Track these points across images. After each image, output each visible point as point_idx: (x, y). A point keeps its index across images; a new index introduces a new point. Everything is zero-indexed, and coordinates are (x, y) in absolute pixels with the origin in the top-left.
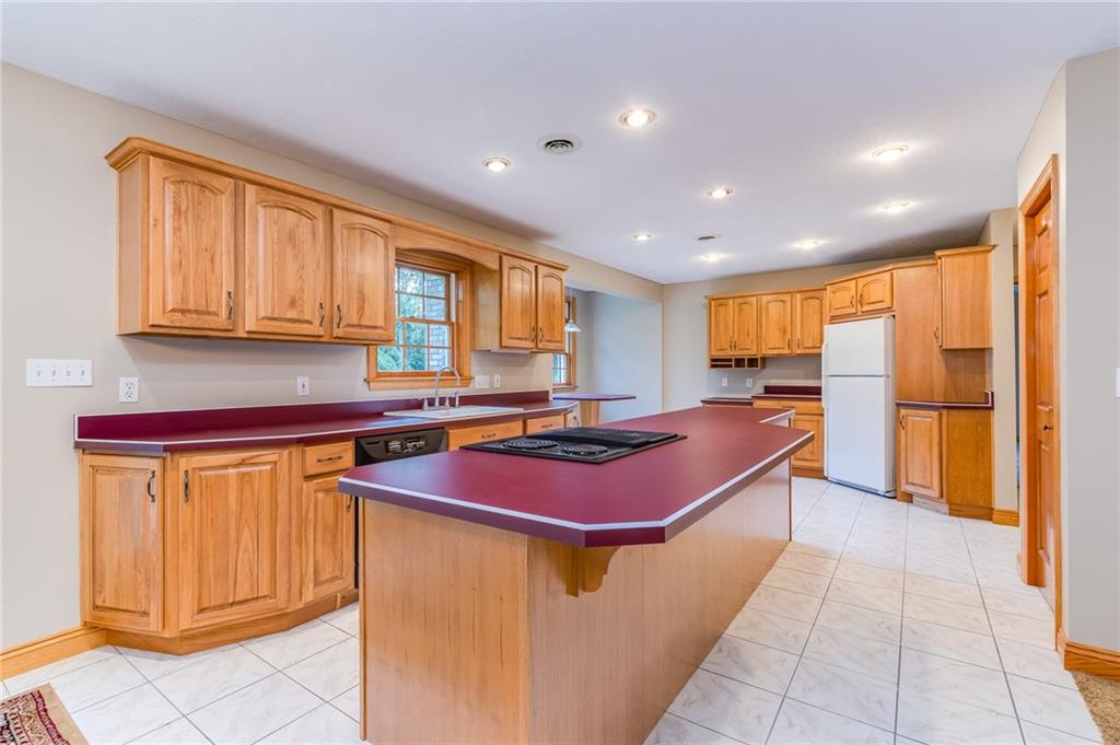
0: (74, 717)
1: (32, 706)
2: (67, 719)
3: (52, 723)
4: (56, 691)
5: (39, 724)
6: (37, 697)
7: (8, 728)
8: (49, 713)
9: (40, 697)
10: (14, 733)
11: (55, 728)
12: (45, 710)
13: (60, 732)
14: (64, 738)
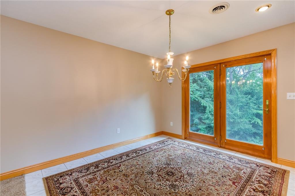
0: (289, 179)
1: (283, 172)
2: (288, 179)
3: (284, 177)
4: (290, 173)
5: (281, 176)
6: (285, 171)
7: (276, 172)
8: (285, 175)
9: (286, 172)
10: (276, 174)
11: (284, 178)
12: (284, 174)
13: (284, 179)
14: (284, 181)
